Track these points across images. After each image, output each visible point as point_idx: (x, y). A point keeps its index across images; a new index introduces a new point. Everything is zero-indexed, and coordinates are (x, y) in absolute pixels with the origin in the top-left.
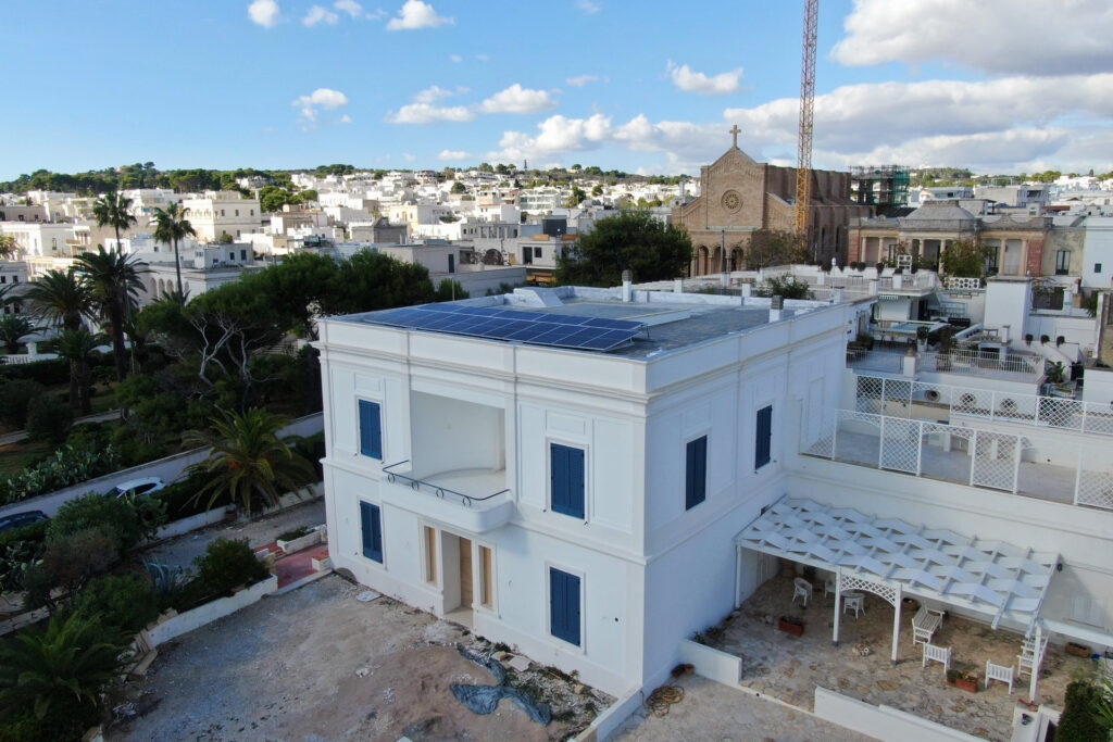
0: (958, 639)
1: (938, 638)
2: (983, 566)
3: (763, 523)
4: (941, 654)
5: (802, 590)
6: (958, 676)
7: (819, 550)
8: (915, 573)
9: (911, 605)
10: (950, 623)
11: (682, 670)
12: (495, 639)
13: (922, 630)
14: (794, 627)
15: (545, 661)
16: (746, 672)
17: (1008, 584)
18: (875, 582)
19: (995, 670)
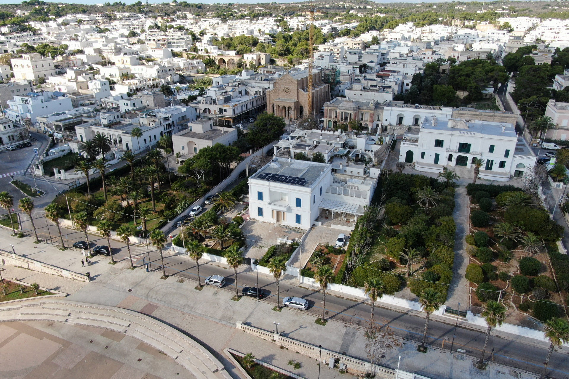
0: (347, 217)
1: (345, 217)
2: (350, 207)
3: (321, 204)
4: (345, 219)
5: (327, 212)
6: (348, 221)
7: (330, 207)
8: (342, 209)
9: (342, 213)
10: (347, 215)
11: (313, 225)
12: (286, 225)
13: (343, 216)
14: (327, 218)
15: (295, 227)
16: (322, 224)
17: (353, 209)
18: (337, 211)
19: (351, 220)
